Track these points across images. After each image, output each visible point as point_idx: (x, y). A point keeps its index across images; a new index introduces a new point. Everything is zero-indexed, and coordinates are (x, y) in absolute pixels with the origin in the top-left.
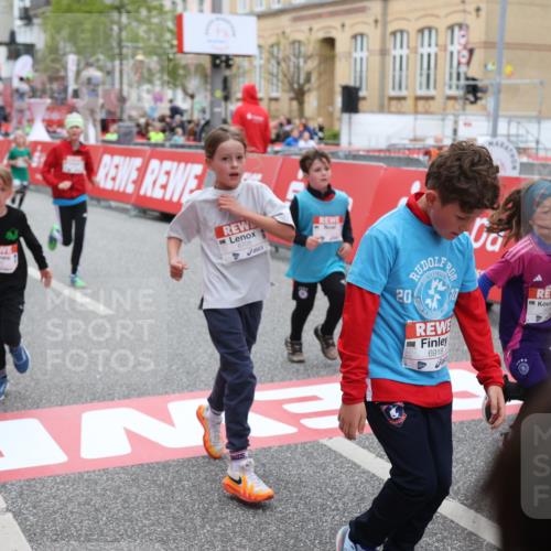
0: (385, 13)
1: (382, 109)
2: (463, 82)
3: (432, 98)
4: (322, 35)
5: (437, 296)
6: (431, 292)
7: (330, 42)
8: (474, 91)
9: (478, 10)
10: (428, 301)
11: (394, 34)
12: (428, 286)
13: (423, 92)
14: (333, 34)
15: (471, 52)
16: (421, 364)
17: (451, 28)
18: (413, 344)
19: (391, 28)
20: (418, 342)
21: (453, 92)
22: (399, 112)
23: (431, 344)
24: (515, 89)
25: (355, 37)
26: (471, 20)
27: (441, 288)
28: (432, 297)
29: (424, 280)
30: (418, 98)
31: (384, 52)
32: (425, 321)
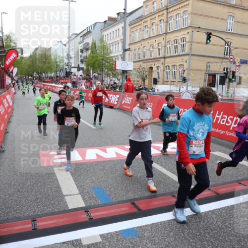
0: (164, 62)
1: (163, 84)
2: (182, 78)
3: (175, 81)
4: (149, 66)
5: (201, 133)
6: (200, 132)
7: (151, 68)
8: (184, 80)
9: (186, 61)
10: (198, 135)
11: (166, 66)
12: (198, 130)
13: (173, 80)
14: (152, 66)
15: (184, 71)
16: (194, 152)
17: (180, 65)
18: (192, 146)
19: (166, 65)
20: (194, 146)
21: (180, 80)
22: (167, 85)
23: (197, 147)
24: (194, 80)
25: (157, 67)
26: (184, 63)
27: (202, 131)
28: (200, 134)
29: (197, 129)
30: (172, 81)
31: (164, 71)
32: (196, 140)
